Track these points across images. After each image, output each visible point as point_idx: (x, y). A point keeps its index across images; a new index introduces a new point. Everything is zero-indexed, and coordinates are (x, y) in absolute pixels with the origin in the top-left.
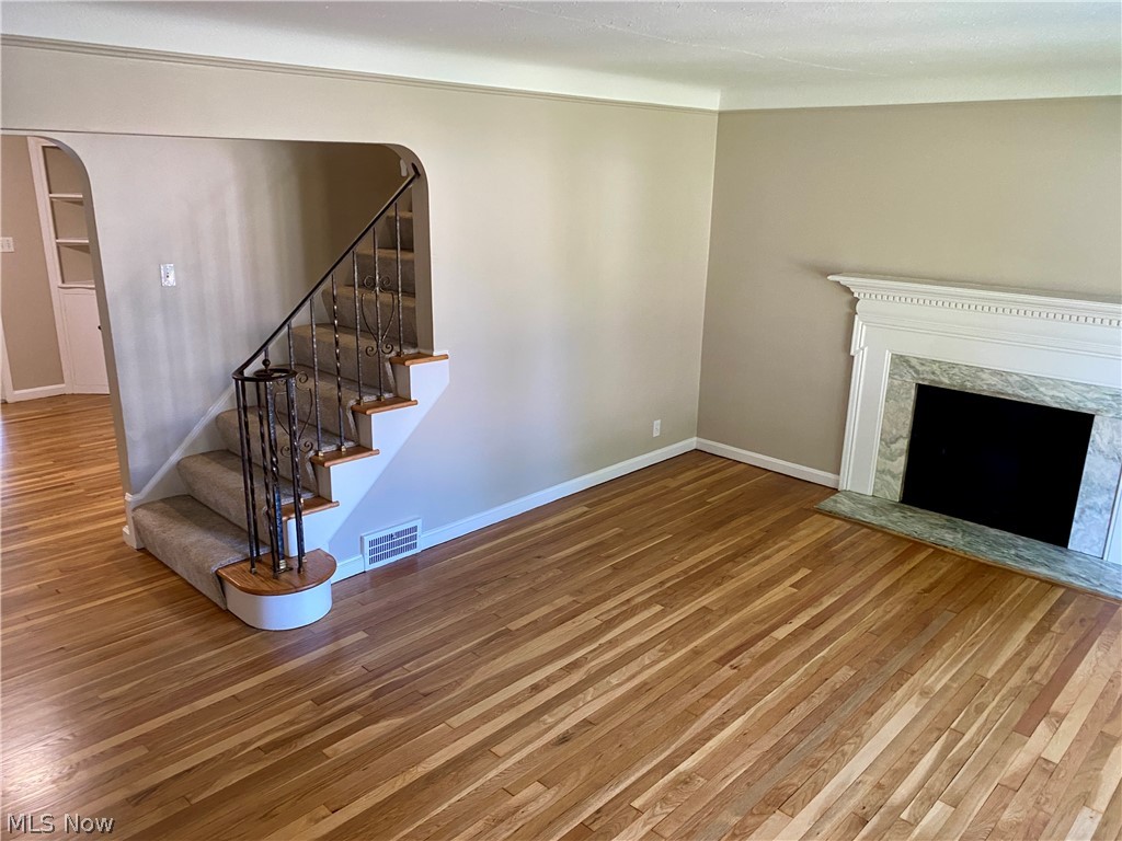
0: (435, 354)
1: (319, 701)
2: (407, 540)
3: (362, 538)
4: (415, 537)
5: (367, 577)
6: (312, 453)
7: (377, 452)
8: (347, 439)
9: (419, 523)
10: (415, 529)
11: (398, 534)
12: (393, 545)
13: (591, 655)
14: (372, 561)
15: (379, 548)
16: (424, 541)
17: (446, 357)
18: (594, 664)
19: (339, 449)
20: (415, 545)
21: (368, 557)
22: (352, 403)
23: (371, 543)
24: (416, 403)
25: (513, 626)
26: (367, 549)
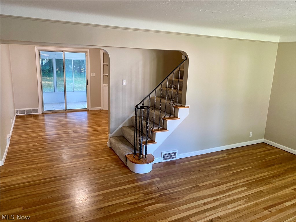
0: (186, 106)
1: (145, 194)
2: (173, 155)
3: (162, 153)
4: (176, 155)
5: (162, 163)
6: (152, 129)
7: (168, 130)
8: (161, 126)
9: (177, 151)
10: (176, 153)
11: (171, 153)
12: (170, 156)
13: (223, 198)
14: (164, 159)
15: (166, 156)
16: (178, 157)
17: (189, 107)
18: (223, 201)
19: (159, 128)
20: (175, 157)
21: (163, 158)
22: (163, 117)
23: (164, 155)
24: (179, 119)
25: (200, 185)
26: (163, 156)
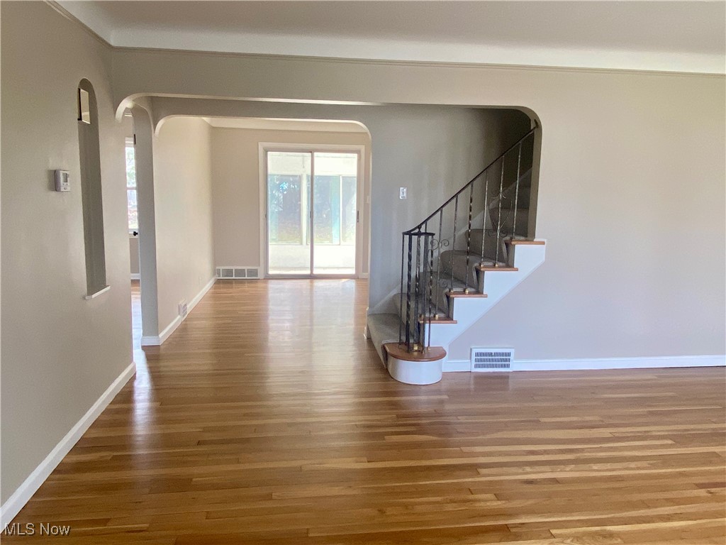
0: (535, 240)
2: (502, 360)
3: (471, 350)
4: (509, 360)
5: (472, 376)
6: (447, 290)
7: (486, 296)
8: (471, 287)
9: (512, 351)
10: (509, 354)
11: (496, 354)
12: (492, 360)
14: (476, 366)
15: (482, 358)
16: (516, 365)
17: (543, 243)
19: (464, 291)
20: (508, 366)
21: (474, 363)
22: (476, 264)
23: (477, 354)
24: (517, 270)
26: (474, 357)
